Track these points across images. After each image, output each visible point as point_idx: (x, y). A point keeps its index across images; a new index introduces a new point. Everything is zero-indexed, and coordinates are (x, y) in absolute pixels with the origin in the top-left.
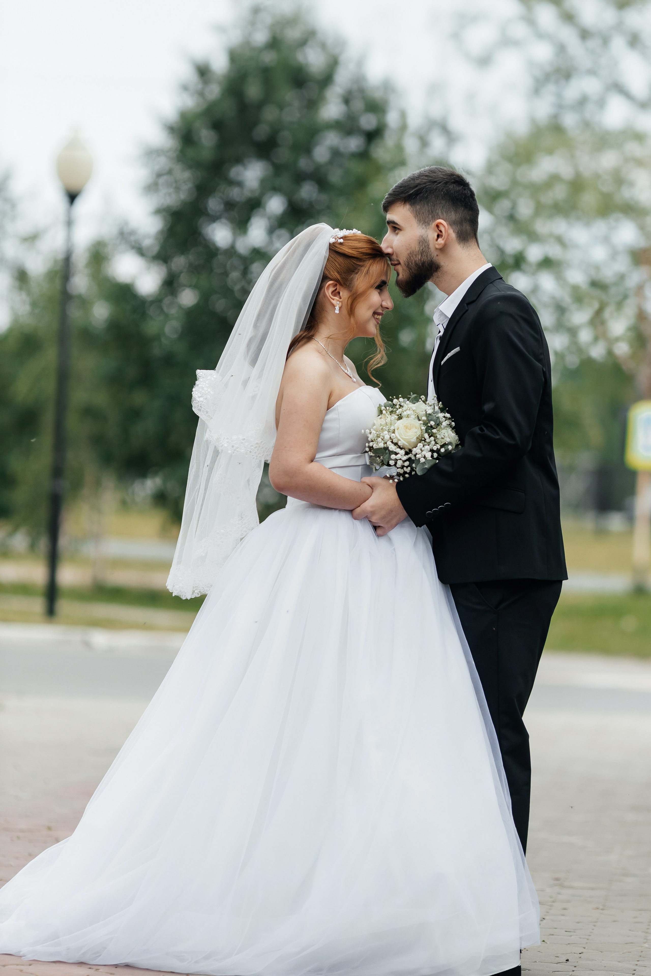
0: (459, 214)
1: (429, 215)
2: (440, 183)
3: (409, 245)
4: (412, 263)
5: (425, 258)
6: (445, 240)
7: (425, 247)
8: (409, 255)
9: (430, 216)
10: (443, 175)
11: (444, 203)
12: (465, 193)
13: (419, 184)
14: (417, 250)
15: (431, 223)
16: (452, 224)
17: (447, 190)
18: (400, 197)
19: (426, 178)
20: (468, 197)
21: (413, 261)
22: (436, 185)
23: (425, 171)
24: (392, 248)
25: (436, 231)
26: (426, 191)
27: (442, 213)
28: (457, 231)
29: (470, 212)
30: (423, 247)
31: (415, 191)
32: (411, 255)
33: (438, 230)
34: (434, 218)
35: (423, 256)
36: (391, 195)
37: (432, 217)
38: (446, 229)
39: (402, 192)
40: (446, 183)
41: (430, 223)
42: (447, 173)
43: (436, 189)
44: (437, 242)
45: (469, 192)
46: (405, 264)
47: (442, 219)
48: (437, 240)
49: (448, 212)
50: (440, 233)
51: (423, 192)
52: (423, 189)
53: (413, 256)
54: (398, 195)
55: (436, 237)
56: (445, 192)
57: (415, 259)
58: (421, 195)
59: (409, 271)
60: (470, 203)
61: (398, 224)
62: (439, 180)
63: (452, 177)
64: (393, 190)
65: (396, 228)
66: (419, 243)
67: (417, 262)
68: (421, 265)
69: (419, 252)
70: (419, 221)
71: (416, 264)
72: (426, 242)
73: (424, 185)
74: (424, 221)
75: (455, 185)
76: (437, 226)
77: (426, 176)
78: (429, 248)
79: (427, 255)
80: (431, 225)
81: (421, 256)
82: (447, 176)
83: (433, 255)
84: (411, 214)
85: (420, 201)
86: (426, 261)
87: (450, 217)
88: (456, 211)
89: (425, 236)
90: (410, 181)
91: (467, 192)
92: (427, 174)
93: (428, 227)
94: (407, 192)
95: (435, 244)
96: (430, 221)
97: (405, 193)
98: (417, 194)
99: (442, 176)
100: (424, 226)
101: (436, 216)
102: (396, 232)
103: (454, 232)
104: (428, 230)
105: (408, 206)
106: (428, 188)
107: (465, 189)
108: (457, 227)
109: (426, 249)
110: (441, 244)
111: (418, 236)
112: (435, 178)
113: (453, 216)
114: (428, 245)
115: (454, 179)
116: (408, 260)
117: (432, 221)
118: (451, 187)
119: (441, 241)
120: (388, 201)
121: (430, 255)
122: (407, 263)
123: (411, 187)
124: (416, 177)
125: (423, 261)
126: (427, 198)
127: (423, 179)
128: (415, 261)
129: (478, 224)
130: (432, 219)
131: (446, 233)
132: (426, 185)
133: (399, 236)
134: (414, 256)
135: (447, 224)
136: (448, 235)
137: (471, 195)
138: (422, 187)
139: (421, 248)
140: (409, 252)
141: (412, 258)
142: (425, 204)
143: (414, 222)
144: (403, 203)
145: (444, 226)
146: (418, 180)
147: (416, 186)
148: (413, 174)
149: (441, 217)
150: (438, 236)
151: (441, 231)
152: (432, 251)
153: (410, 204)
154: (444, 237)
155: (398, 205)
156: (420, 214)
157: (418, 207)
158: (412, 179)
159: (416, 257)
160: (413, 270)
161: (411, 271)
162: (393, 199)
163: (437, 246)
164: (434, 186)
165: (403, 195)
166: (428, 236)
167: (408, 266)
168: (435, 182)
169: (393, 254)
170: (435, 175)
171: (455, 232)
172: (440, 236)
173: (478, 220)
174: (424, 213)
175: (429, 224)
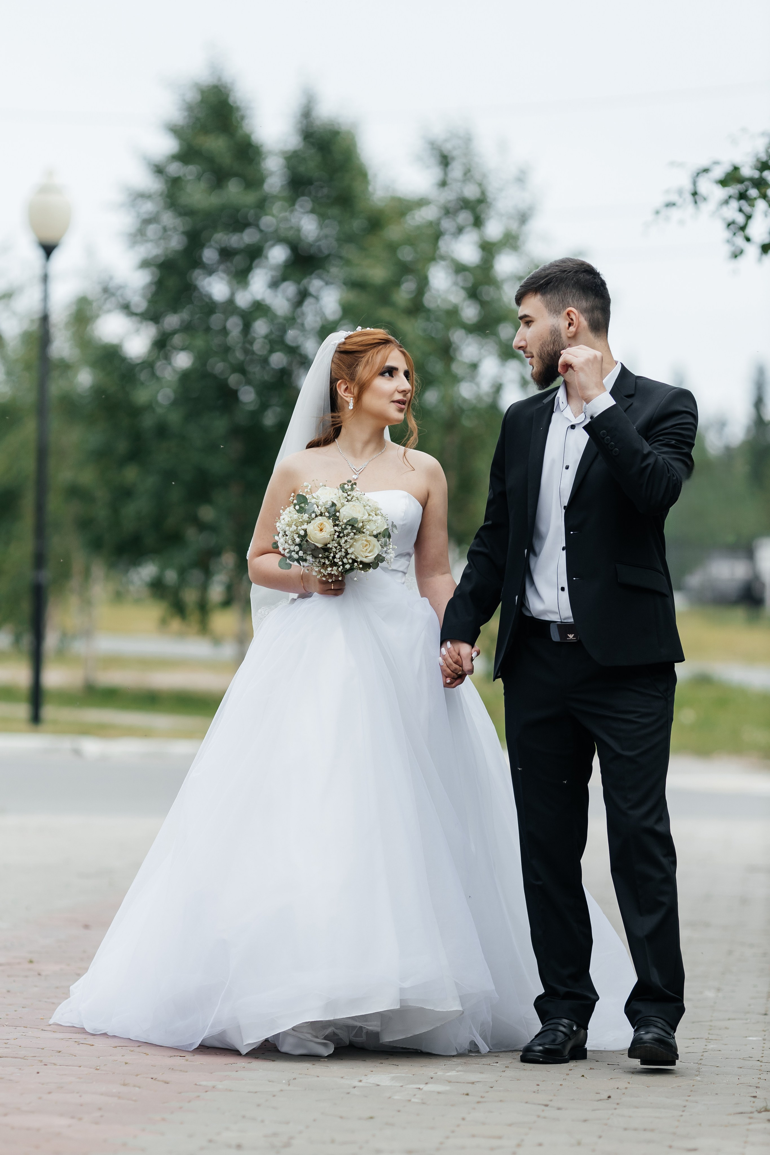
0: (590, 302)
1: (559, 304)
2: (570, 272)
3: (541, 335)
4: (544, 354)
5: (557, 347)
6: (576, 327)
7: (557, 336)
8: (541, 346)
9: (561, 305)
10: (574, 264)
11: (575, 292)
12: (595, 281)
13: (550, 274)
14: (549, 340)
15: (562, 312)
16: (583, 311)
17: (577, 279)
18: (532, 288)
19: (557, 268)
20: (599, 285)
21: (546, 352)
22: (566, 274)
23: (555, 262)
24: (525, 340)
25: (567, 320)
26: (557, 281)
27: (573, 302)
28: (588, 319)
29: (602, 301)
30: (555, 336)
31: (545, 281)
32: (543, 345)
33: (570, 318)
34: (564, 307)
35: (555, 345)
36: (523, 287)
37: (563, 306)
38: (577, 316)
39: (533, 283)
40: (576, 272)
41: (560, 311)
42: (577, 263)
43: (566, 278)
44: (568, 331)
45: (599, 281)
46: (538, 356)
47: (573, 307)
48: (568, 328)
49: (579, 300)
50: (571, 321)
51: (554, 281)
52: (554, 278)
53: (545, 346)
54: (529, 286)
55: (567, 325)
56: (576, 280)
57: (547, 349)
58: (552, 284)
59: (542, 362)
60: (601, 291)
61: (530, 315)
62: (569, 269)
63: (583, 267)
64: (525, 282)
65: (528, 321)
66: (551, 332)
67: (549, 352)
68: (553, 354)
69: (551, 342)
70: (550, 311)
71: (549, 354)
72: (558, 331)
73: (554, 275)
74: (556, 311)
75: (584, 274)
76: (568, 314)
77: (557, 266)
78: (561, 337)
79: (559, 344)
80: (562, 314)
81: (554, 345)
82: (577, 265)
83: (564, 344)
84: (542, 304)
85: (551, 291)
86: (558, 350)
87: (581, 305)
88: (587, 300)
89: (556, 325)
90: (541, 272)
91: (598, 281)
92: (558, 264)
93: (559, 316)
94: (539, 282)
95: (565, 332)
96: (561, 310)
97: (536, 284)
98: (547, 283)
99: (572, 265)
100: (555, 315)
101: (566, 305)
102: (529, 325)
103: (585, 320)
104: (559, 319)
105: (539, 297)
106: (558, 277)
107: (595, 278)
108: (589, 315)
109: (558, 339)
110: (571, 332)
111: (550, 326)
112: (566, 268)
113: (584, 304)
114: (560, 334)
115: (584, 268)
116: (540, 351)
117: (562, 309)
118: (581, 276)
119: (572, 329)
120: (519, 293)
121: (562, 344)
122: (540, 354)
123: (542, 278)
124: (547, 268)
125: (555, 350)
126: (557, 287)
127: (554, 269)
128: (548, 351)
129: (610, 313)
130: (563, 308)
131: (577, 321)
132: (556, 274)
133: (531, 328)
134: (547, 346)
135: (578, 312)
136: (579, 323)
137: (601, 283)
138: (552, 277)
139: (553, 338)
140: (541, 342)
141: (544, 349)
142: (555, 294)
143: (545, 312)
144: (534, 293)
145: (575, 314)
146: (548, 270)
147: (546, 276)
148: (544, 266)
149: (572, 305)
150: (570, 325)
151: (572, 319)
152: (564, 340)
153: (541, 294)
154: (576, 324)
155: (529, 296)
156: (550, 303)
157: (549, 296)
158: (543, 270)
159: (548, 347)
160: (546, 361)
161: (544, 362)
162: (525, 290)
163: (569, 335)
164: (564, 275)
165: (535, 286)
166: (559, 325)
167: (541, 357)
168: (565, 271)
169: (526, 347)
170: (565, 264)
171: (587, 320)
172: (571, 325)
173: (609, 308)
174: (554, 302)
175: (560, 313)
